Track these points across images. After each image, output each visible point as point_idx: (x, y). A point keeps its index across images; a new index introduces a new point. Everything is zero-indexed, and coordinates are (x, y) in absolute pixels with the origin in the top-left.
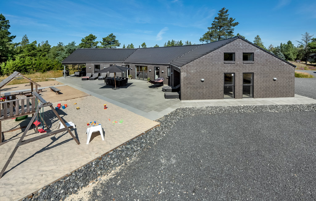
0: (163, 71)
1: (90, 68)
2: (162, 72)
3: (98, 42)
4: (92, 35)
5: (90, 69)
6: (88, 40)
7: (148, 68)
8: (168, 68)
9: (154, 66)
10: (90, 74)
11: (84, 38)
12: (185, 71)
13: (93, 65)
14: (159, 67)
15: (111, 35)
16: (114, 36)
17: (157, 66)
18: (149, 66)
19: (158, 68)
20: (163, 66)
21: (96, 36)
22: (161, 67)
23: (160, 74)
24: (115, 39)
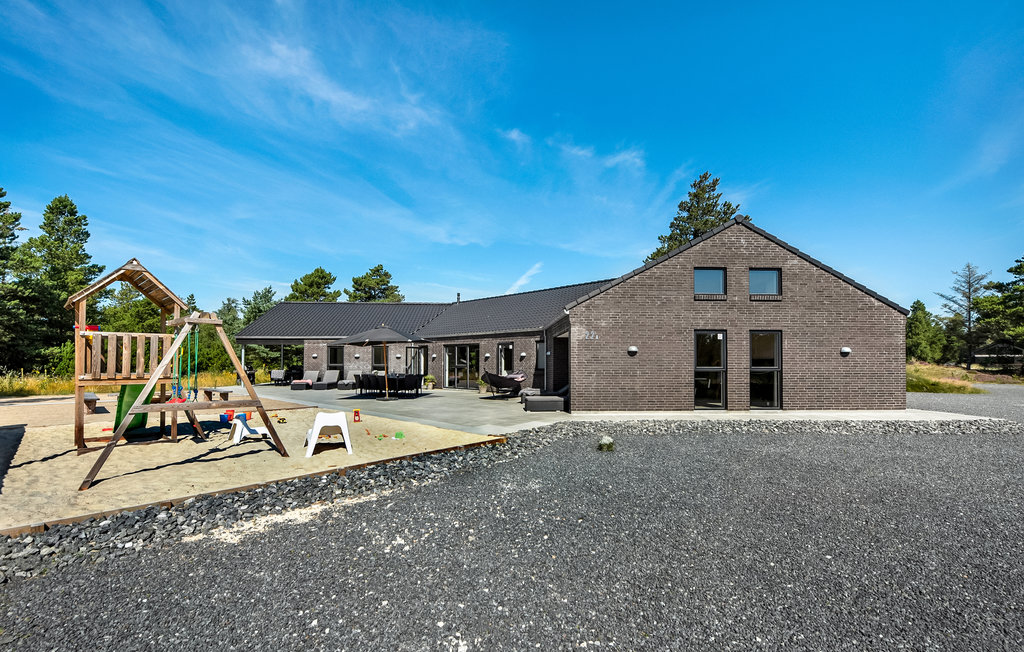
0: (523, 354)
1: (315, 355)
2: (522, 358)
3: (338, 294)
4: (322, 271)
5: (314, 358)
6: (311, 285)
7: (481, 350)
8: (537, 342)
9: (498, 341)
10: (316, 374)
11: (299, 281)
12: (581, 323)
13: (324, 345)
14: (512, 343)
15: (377, 271)
16: (386, 274)
17: (507, 340)
18: (483, 343)
19: (511, 347)
20: (523, 339)
21: (333, 275)
22: (518, 341)
23: (516, 362)
24: (388, 282)
